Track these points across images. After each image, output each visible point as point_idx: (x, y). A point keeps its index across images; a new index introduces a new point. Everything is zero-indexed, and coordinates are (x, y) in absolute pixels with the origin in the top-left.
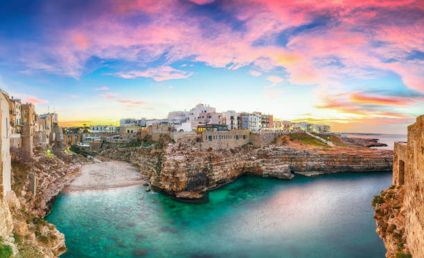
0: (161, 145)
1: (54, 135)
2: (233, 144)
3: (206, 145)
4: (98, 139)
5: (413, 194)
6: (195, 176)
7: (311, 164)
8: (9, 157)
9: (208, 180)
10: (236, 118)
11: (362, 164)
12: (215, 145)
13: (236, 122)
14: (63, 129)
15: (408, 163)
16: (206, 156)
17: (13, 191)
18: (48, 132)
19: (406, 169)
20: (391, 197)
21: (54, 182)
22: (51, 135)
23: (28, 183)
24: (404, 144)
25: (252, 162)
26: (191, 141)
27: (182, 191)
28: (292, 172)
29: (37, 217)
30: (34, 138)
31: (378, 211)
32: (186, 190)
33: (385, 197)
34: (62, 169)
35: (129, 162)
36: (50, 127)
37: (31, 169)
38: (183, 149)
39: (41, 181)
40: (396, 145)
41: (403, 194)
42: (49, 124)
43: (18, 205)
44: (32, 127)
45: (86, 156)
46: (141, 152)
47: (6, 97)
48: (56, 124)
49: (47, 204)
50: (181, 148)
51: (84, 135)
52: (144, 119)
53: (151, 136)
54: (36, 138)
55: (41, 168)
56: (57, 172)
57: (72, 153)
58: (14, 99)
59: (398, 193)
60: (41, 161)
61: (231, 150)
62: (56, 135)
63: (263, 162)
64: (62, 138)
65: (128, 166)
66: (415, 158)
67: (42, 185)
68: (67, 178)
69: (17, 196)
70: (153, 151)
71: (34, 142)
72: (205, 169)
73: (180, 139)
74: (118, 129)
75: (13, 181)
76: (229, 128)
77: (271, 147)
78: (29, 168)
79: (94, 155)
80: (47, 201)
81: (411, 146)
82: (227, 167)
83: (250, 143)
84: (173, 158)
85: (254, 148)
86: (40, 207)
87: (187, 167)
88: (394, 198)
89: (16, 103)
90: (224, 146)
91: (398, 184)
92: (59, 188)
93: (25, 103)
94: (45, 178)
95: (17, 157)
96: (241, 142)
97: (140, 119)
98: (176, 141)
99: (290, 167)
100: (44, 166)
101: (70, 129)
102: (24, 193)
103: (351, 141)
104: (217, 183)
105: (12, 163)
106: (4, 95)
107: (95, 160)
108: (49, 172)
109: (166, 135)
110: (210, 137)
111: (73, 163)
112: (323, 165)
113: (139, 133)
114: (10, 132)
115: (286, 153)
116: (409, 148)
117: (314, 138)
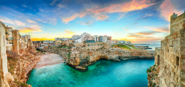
0: (70, 47)
1: (29, 44)
2: (97, 47)
3: (87, 48)
4: (47, 45)
5: (163, 70)
6: (83, 60)
7: (125, 55)
8: (6, 56)
9: (88, 61)
10: (98, 38)
11: (143, 56)
12: (90, 48)
13: (98, 39)
14: (33, 42)
15: (161, 56)
16: (87, 52)
17: (9, 73)
18: (26, 43)
19: (160, 58)
20: (154, 70)
21: (30, 64)
22: (28, 44)
23: (17, 67)
24: (159, 48)
25: (104, 54)
26: (81, 46)
27: (78, 65)
28: (119, 59)
29: (23, 83)
30: (19, 45)
31: (149, 75)
32: (79, 65)
33: (151, 69)
34: (33, 58)
35: (58, 54)
36: (27, 41)
37: (19, 60)
38: (78, 49)
39: (23, 65)
40: (156, 48)
41: (159, 69)
42: (27, 39)
43: (13, 79)
44: (18, 41)
45: (42, 52)
46: (63, 50)
47: (3, 25)
48: (30, 40)
49: (27, 75)
50: (77, 49)
51: (42, 44)
52: (63, 38)
53: (66, 44)
54: (20, 46)
55: (23, 59)
56: (31, 60)
57: (37, 51)
58: (8, 27)
59: (157, 68)
60: (23, 56)
61: (96, 50)
62: (30, 44)
63: (108, 54)
64: (32, 45)
65: (58, 55)
66: (165, 54)
67: (24, 66)
68: (35, 62)
69: (12, 74)
70: (67, 50)
71: (19, 48)
72: (87, 57)
73: (77, 45)
74: (54, 42)
75: (9, 68)
76: (96, 42)
77: (111, 48)
78: (17, 60)
79: (45, 51)
80: (27, 74)
81: (162, 49)
82: (95, 56)
83: (103, 47)
84: (74, 52)
85: (105, 49)
86: (24, 77)
87: (79, 56)
88: (155, 71)
89: (9, 29)
90: (94, 48)
91: (157, 65)
92: (32, 66)
93: (15, 30)
94: (26, 63)
95: (11, 55)
96: (100, 47)
97: (62, 38)
98: (75, 46)
99: (119, 56)
100: (25, 58)
101: (36, 42)
102: (15, 72)
103: (139, 47)
104: (91, 62)
105: (8, 59)
106: (2, 24)
107: (46, 53)
108: (27, 60)
109: (71, 44)
110: (88, 45)
111: (37, 55)
112: (129, 56)
113: (62, 43)
114: (6, 43)
115: (117, 51)
116: (162, 50)
117: (126, 46)
